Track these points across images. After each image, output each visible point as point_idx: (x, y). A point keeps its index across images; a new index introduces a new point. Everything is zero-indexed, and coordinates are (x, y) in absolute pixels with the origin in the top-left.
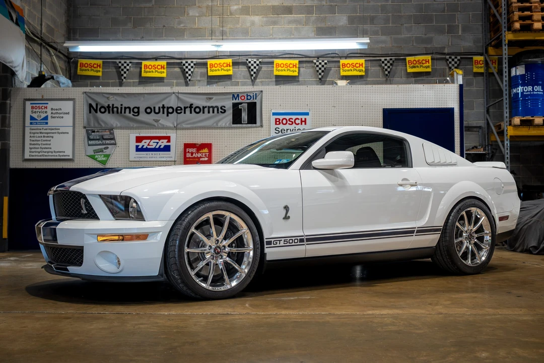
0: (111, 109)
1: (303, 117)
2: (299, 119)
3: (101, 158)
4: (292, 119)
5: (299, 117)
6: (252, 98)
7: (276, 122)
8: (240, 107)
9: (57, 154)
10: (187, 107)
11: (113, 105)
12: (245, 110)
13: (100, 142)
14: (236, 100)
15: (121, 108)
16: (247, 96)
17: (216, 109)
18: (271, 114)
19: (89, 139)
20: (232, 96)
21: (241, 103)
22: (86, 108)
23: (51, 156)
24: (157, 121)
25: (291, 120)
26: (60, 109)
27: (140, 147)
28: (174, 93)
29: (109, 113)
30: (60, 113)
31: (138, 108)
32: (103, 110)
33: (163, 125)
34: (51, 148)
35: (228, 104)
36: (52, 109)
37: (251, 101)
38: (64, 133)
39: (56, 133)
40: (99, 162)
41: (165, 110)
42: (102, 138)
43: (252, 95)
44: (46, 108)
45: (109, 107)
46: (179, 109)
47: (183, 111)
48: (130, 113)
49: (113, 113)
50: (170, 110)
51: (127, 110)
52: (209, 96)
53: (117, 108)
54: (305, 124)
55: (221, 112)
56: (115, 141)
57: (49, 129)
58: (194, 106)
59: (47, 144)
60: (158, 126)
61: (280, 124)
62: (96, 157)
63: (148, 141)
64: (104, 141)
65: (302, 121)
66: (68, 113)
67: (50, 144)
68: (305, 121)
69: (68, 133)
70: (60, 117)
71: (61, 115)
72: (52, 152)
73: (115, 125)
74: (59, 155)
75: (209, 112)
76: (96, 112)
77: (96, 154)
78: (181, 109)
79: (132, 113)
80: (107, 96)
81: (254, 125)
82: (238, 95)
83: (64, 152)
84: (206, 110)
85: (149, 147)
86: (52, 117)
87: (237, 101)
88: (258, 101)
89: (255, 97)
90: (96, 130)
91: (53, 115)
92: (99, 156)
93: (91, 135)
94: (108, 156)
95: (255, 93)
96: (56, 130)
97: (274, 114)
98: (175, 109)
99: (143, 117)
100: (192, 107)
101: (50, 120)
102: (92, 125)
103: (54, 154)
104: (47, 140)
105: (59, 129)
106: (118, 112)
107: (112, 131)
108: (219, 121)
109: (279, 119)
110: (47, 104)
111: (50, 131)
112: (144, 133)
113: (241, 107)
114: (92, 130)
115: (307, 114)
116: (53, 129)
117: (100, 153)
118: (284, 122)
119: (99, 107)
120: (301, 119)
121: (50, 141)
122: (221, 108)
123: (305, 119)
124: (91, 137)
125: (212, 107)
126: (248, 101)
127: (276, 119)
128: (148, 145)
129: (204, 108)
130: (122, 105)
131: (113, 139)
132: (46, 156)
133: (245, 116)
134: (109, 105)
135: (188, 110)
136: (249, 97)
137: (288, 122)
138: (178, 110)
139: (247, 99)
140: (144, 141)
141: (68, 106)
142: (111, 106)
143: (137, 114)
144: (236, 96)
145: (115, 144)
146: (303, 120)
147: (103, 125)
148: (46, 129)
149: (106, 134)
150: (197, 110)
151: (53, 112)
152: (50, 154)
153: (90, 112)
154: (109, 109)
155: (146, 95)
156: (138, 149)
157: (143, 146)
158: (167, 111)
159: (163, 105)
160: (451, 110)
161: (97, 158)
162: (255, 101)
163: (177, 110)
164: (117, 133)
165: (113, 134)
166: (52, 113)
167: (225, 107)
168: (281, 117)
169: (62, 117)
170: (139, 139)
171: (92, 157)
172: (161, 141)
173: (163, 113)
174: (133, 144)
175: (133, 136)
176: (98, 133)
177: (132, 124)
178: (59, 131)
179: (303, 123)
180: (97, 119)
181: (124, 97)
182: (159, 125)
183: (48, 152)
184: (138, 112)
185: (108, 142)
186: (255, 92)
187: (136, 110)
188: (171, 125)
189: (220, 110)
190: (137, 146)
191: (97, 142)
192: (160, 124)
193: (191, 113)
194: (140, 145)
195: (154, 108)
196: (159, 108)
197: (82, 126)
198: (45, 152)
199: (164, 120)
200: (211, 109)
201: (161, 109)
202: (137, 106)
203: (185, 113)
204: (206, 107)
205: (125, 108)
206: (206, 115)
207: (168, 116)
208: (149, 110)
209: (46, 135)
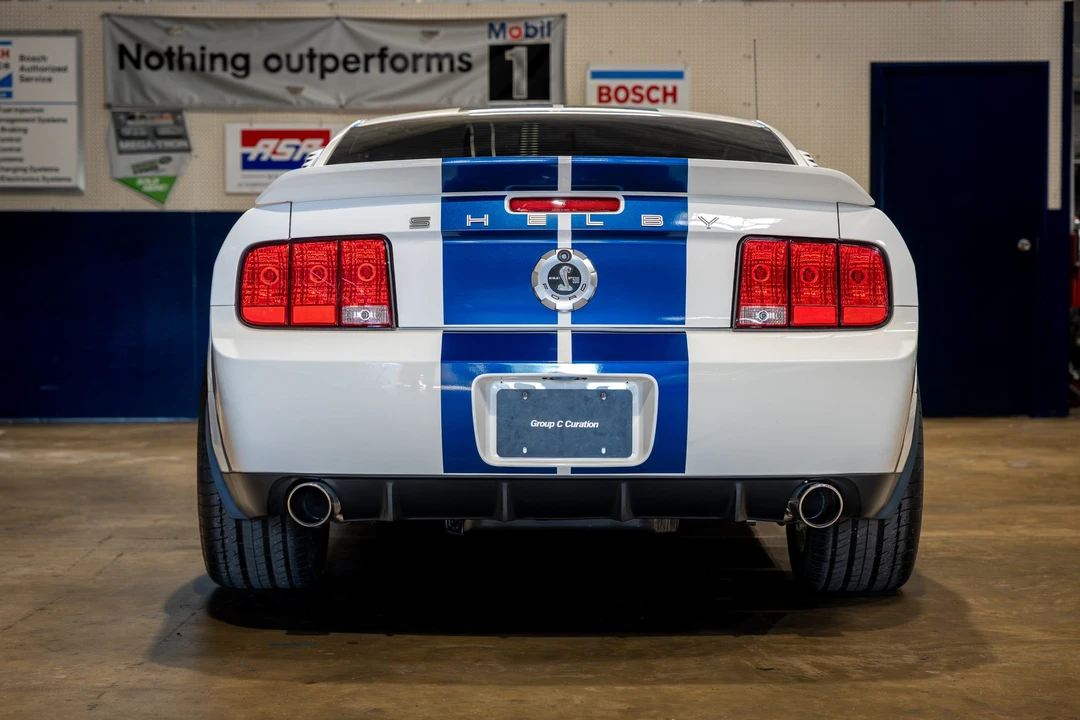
0: (175, 59)
1: (669, 84)
2: (656, 88)
3: (151, 184)
4: (640, 88)
5: (660, 83)
6: (539, 35)
7: (600, 94)
8: (508, 55)
9: (40, 175)
10: (372, 56)
11: (181, 48)
12: (520, 63)
13: (149, 145)
14: (497, 35)
15: (203, 57)
16: (527, 27)
17: (446, 63)
18: (589, 75)
19: (121, 137)
20: (485, 28)
21: (510, 47)
22: (112, 58)
23: (24, 179)
24: (295, 91)
25: (638, 91)
26: (44, 58)
27: (252, 158)
28: (338, 18)
29: (171, 67)
30: (44, 69)
31: (246, 57)
32: (154, 61)
33: (311, 102)
34: (21, 160)
35: (478, 45)
36: (22, 58)
37: (537, 40)
38: (54, 120)
39: (32, 120)
40: (151, 195)
41: (317, 62)
42: (155, 134)
43: (538, 25)
44: (6, 54)
45: (170, 53)
46: (351, 59)
47: (362, 66)
48: (225, 68)
49: (181, 67)
50: (330, 63)
51: (218, 63)
52: (430, 27)
53: (192, 56)
54: (675, 101)
55: (461, 69)
56: (189, 143)
57: (17, 110)
58: (391, 53)
59: (11, 150)
60: (298, 103)
61: (609, 100)
62: (140, 182)
63: (272, 143)
64: (160, 143)
65: (666, 94)
66: (64, 69)
67: (19, 150)
68: (674, 94)
69: (64, 121)
70: (43, 80)
71: (46, 75)
72: (25, 170)
73: (186, 102)
74: (44, 179)
75: (429, 69)
76: (137, 65)
77: (139, 175)
78: (358, 61)
79: (230, 69)
80: (166, 24)
81: (546, 102)
82: (503, 26)
83: (56, 170)
84: (422, 63)
85: (275, 158)
86: (23, 79)
87: (500, 41)
88: (553, 41)
89: (546, 30)
90: (138, 114)
91: (27, 74)
92: (148, 181)
93: (125, 125)
94: (170, 181)
95: (546, 21)
96: (34, 113)
97: (596, 75)
98: (341, 57)
99: (259, 80)
100: (386, 56)
101: (17, 87)
102: (128, 100)
103: (30, 174)
104: (10, 140)
105: (41, 110)
106: (193, 67)
107: (179, 117)
108: (455, 91)
109: (608, 89)
110: (9, 43)
111: (17, 115)
112: (261, 123)
113: (511, 55)
114: (126, 113)
115: (679, 75)
116: (23, 111)
117: (151, 173)
118: (622, 94)
119: (144, 54)
120: (665, 88)
121: (18, 140)
122: (461, 59)
123: (675, 88)
124: (126, 132)
125: (437, 56)
126: (530, 41)
127: (600, 88)
128: (274, 152)
129: (416, 57)
130: (203, 48)
131: (183, 136)
132: (9, 179)
133: (520, 79)
134: (170, 49)
135: (374, 63)
136: (531, 31)
137: (632, 96)
138: (349, 64)
139: (527, 36)
140: (263, 142)
141: (62, 51)
142: (175, 50)
143: (242, 73)
144: (497, 27)
145: (188, 150)
146: (670, 90)
147: (156, 100)
148: (8, 111)
149: (165, 123)
150: (399, 63)
151: (27, 64)
152: (20, 174)
153: (122, 66)
154: (171, 59)
155: (265, 24)
156: (247, 164)
157: (260, 155)
158: (321, 64)
159: (311, 50)
160: (1042, 68)
161: (142, 186)
162: (546, 40)
163: (346, 62)
164: (194, 122)
165: (180, 123)
166: (22, 69)
167: (468, 55)
168: (613, 83)
169: (50, 80)
170: (250, 138)
171: (129, 183)
172: (308, 142)
173: (312, 70)
174: (235, 150)
175: (235, 128)
176: (142, 122)
177: (230, 99)
178: (44, 115)
179: (670, 99)
180: (139, 86)
181: (210, 28)
182: (303, 103)
183: (15, 170)
184: (247, 68)
185: (170, 144)
186: (546, 17)
187: (240, 62)
188: (331, 102)
189: (457, 64)
190: (245, 156)
191: (141, 145)
192: (306, 100)
193: (382, 70)
194: (254, 153)
195: (288, 56)
196: (301, 58)
197: (102, 102)
198: (7, 170)
199: (314, 90)
200: (434, 63)
201: (306, 61)
202: (243, 51)
203: (367, 70)
204: (421, 56)
205: (213, 57)
206: (422, 76)
207: (322, 77)
208: (274, 63)
209: (8, 125)
